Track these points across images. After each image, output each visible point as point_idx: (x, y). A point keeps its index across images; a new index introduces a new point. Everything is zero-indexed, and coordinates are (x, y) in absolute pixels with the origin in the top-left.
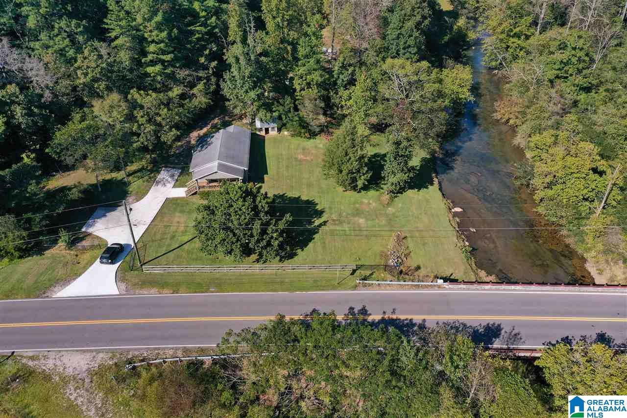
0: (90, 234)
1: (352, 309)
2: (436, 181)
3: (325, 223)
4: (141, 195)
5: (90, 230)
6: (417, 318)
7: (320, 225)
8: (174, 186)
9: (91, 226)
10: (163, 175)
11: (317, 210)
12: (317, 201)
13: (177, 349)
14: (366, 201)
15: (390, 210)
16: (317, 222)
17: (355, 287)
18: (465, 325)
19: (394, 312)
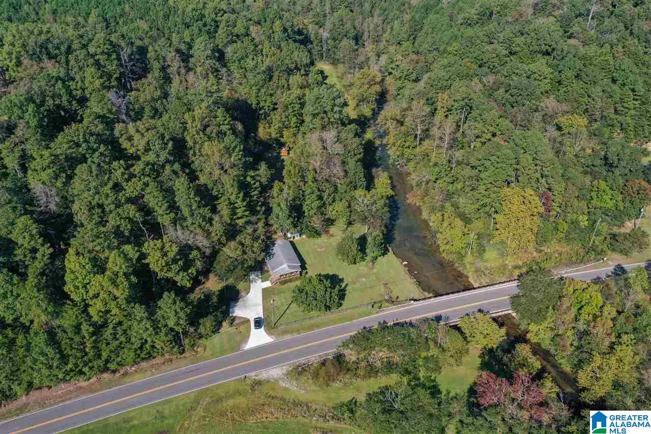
0: (235, 317)
1: (379, 322)
2: (390, 250)
3: (347, 285)
4: (248, 291)
5: (235, 315)
6: (408, 320)
7: (346, 287)
8: (262, 282)
9: (233, 312)
10: (252, 277)
11: (340, 279)
12: (338, 273)
13: (315, 357)
14: (361, 268)
15: (375, 270)
16: (343, 285)
17: (377, 312)
18: (427, 318)
19: (397, 320)
